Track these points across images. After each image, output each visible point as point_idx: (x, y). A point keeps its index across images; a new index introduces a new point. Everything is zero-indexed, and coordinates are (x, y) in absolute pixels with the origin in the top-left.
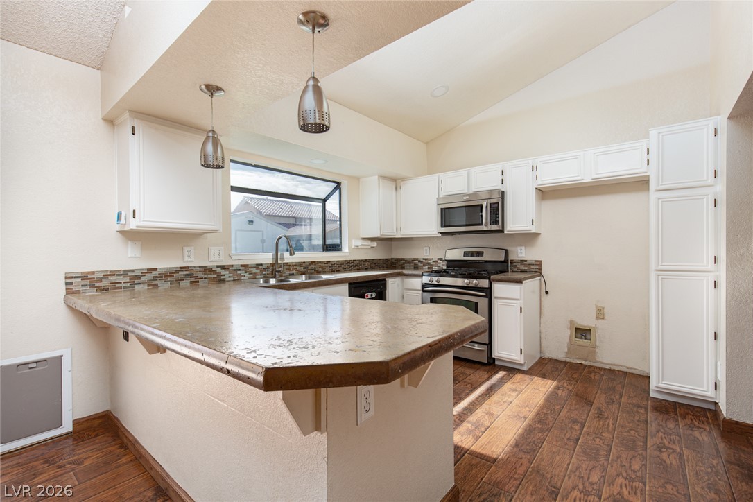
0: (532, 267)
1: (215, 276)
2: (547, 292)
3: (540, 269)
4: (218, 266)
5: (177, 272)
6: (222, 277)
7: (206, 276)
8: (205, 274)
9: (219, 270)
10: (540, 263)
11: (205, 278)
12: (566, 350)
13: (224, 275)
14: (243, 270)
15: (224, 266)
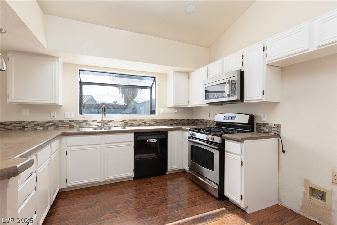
0: (273, 129)
1: (68, 125)
2: (284, 151)
3: (279, 132)
4: (70, 121)
5: (47, 123)
6: (72, 126)
7: (62, 125)
8: (62, 124)
9: (70, 122)
10: (279, 126)
11: (62, 126)
12: (301, 205)
13: (73, 125)
14: (84, 123)
15: (73, 121)
